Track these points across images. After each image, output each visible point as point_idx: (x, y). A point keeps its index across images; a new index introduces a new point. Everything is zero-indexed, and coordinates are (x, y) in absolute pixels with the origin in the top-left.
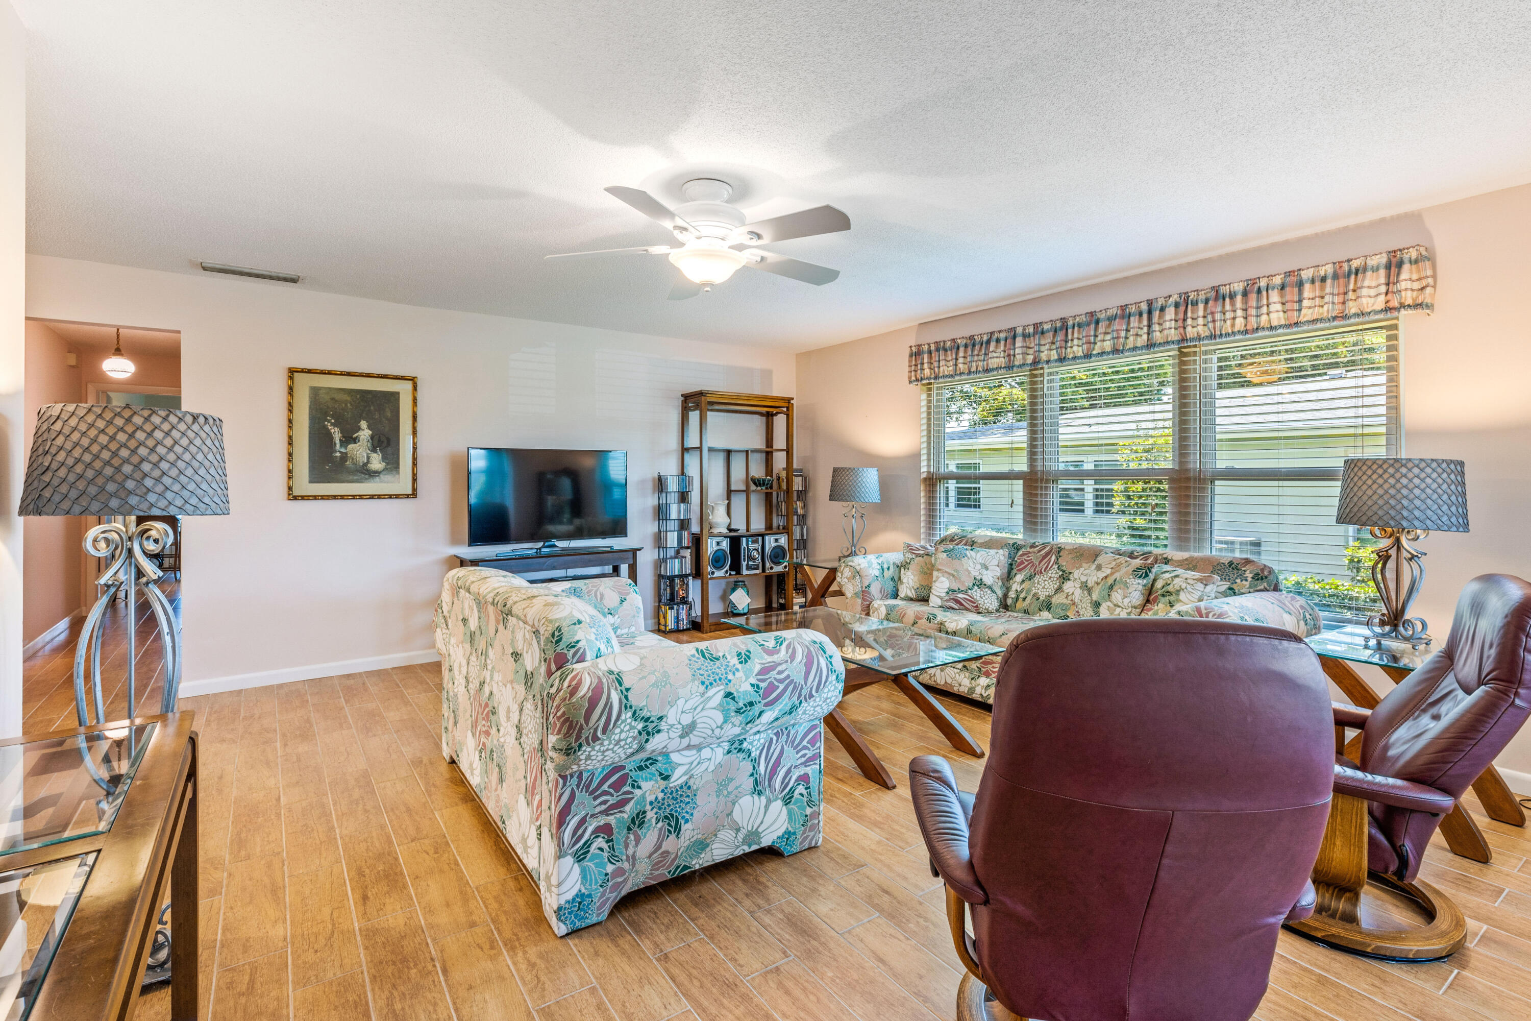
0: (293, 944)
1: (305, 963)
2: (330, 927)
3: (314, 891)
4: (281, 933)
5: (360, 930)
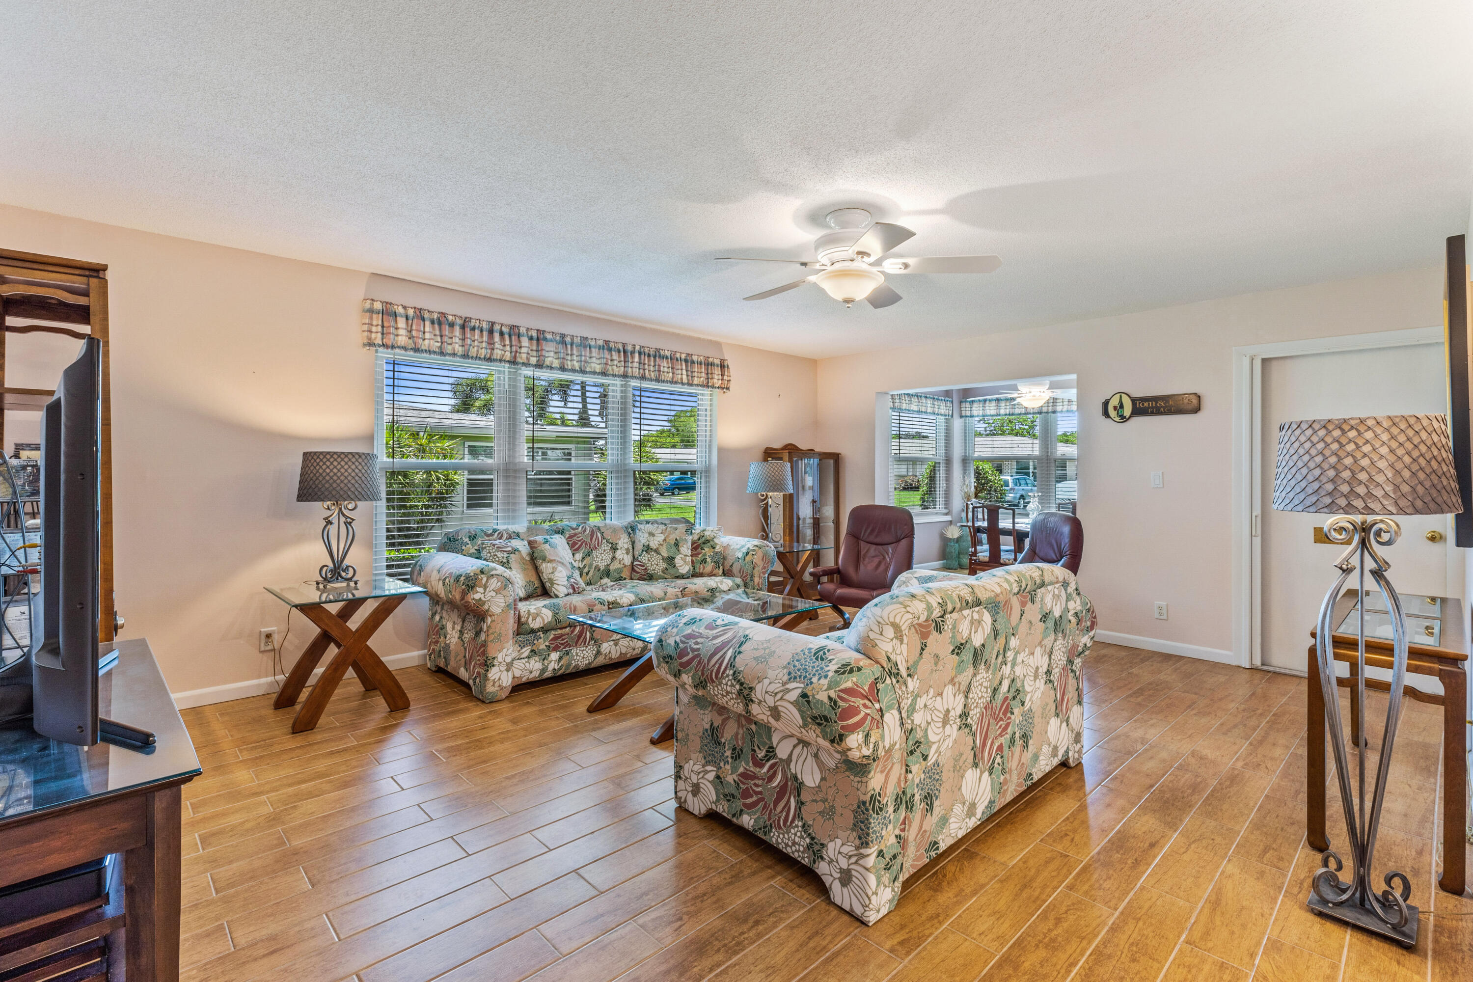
0: (1226, 854)
1: (1225, 839)
2: (1193, 846)
3: (1184, 877)
4: (1230, 867)
5: (1175, 831)
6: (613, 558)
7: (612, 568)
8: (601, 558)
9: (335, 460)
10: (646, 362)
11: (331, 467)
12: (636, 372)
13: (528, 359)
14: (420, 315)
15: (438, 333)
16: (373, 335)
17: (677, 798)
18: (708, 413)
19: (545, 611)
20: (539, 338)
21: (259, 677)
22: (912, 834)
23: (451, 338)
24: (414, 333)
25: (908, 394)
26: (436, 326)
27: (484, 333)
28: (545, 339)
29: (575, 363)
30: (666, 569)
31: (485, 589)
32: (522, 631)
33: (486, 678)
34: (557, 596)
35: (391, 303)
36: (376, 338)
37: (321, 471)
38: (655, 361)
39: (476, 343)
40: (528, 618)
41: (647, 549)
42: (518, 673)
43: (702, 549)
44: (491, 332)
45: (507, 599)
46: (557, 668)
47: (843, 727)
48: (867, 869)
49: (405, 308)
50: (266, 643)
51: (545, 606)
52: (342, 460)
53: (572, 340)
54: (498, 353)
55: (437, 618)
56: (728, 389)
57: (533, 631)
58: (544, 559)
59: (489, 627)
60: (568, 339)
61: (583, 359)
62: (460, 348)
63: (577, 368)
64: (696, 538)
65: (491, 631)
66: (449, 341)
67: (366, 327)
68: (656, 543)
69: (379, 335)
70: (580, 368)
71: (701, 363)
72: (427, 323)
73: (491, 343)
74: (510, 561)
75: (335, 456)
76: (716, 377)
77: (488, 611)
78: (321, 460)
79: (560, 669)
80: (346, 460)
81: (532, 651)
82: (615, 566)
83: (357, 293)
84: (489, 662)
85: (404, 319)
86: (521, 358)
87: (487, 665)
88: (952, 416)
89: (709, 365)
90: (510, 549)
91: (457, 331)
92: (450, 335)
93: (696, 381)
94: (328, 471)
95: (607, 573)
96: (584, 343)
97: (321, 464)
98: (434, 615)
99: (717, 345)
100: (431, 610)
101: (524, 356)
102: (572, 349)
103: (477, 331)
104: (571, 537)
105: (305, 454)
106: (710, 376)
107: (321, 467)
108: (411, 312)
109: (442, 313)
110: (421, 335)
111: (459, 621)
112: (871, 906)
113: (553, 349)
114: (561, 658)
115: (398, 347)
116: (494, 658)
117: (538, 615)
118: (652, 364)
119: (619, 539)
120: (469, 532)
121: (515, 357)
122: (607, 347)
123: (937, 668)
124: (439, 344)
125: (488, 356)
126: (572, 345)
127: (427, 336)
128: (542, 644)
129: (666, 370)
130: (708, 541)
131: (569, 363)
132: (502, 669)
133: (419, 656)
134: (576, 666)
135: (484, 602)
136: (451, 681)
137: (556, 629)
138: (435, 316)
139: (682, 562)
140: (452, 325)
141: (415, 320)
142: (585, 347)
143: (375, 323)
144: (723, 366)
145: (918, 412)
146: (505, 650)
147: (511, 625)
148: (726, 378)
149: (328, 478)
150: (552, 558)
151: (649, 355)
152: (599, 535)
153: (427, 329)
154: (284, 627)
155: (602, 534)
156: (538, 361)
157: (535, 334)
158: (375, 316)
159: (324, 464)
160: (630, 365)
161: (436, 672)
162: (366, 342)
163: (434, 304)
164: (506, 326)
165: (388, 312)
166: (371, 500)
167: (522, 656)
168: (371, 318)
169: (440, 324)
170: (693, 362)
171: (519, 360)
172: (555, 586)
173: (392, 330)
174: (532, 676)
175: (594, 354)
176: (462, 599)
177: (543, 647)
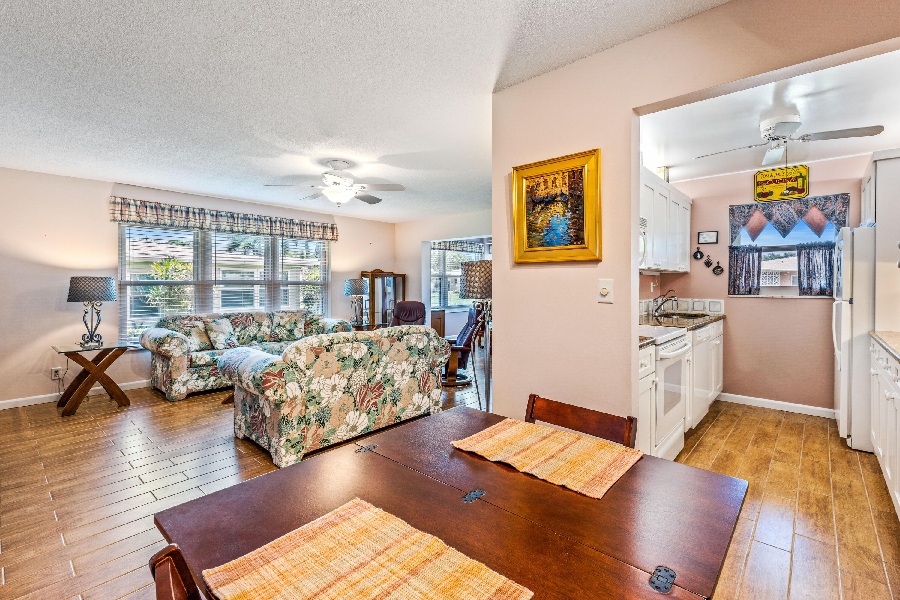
6: (259, 331)
7: (258, 335)
8: (252, 330)
9: (87, 281)
10: (285, 226)
11: (85, 284)
12: (278, 232)
13: (210, 226)
14: (144, 204)
15: (155, 213)
16: (116, 216)
17: (235, 432)
18: (327, 253)
19: (207, 356)
20: (217, 215)
21: (52, 393)
22: (310, 434)
23: (163, 216)
24: (141, 214)
25: (455, 242)
26: (154, 210)
27: (183, 213)
28: (221, 216)
29: (239, 228)
30: (289, 335)
31: (170, 345)
32: (192, 365)
33: (171, 389)
34: (218, 349)
35: (126, 199)
36: (117, 217)
37: (79, 286)
38: (290, 226)
39: (178, 219)
40: (196, 359)
41: (279, 325)
42: (190, 387)
43: (311, 325)
44: (187, 212)
45: (183, 350)
46: (214, 384)
47: (263, 388)
48: (281, 446)
49: (135, 201)
50: (55, 375)
51: (207, 354)
52: (92, 280)
53: (238, 216)
54: (191, 224)
55: (154, 361)
56: (337, 240)
57: (199, 366)
58: (211, 331)
59: (173, 364)
60: (235, 215)
61: (244, 225)
62: (169, 222)
63: (241, 230)
64: (308, 319)
65: (174, 366)
66: (162, 217)
67: (111, 211)
68: (284, 322)
69: (120, 216)
70: (243, 230)
71: (319, 227)
72: (148, 209)
73: (187, 218)
74: (191, 331)
75: (88, 279)
76: (329, 234)
77: (171, 356)
78: (80, 281)
79: (216, 385)
80: (94, 280)
81: (199, 376)
82: (260, 335)
83: (107, 194)
84: (172, 381)
85: (134, 207)
86: (206, 226)
87: (172, 383)
88: (484, 253)
89: (324, 227)
90: (192, 325)
91: (167, 212)
92: (162, 214)
93: (316, 236)
94: (83, 286)
95: (255, 338)
96: (246, 217)
97: (79, 283)
98: (153, 360)
99: (331, 216)
100: (152, 358)
101: (208, 225)
102: (238, 221)
103: (178, 212)
104: (234, 320)
105: (72, 278)
106: (325, 234)
107: (79, 284)
108: (138, 203)
109: (158, 203)
110: (145, 215)
111: (162, 362)
112: (282, 461)
113: (226, 221)
114: (216, 380)
115: (131, 221)
116: (176, 379)
117: (202, 358)
118: (288, 227)
119: (264, 320)
120: (173, 317)
121: (202, 225)
122: (259, 219)
123: (327, 367)
124: (156, 219)
125: (186, 225)
126: (238, 218)
127: (148, 215)
128: (205, 373)
129: (297, 230)
130: (315, 321)
131: (236, 228)
132: (180, 384)
133: (147, 382)
134: (226, 384)
135: (170, 351)
136: (159, 393)
137: (214, 365)
138: (153, 205)
139: (298, 332)
140: (163, 209)
141: (141, 207)
142: (246, 219)
143: (117, 209)
144: (333, 228)
145: (462, 251)
146: (182, 375)
147: (186, 362)
148: (335, 234)
149: (83, 290)
150: (216, 330)
151: (286, 223)
152: (251, 318)
153: (148, 212)
154: (66, 367)
155: (253, 318)
156: (217, 227)
157: (215, 213)
158: (117, 205)
159: (81, 283)
160: (274, 228)
161: (154, 389)
162: (112, 219)
163: (153, 199)
164: (197, 209)
165: (125, 203)
166: (109, 301)
167: (193, 379)
168: (115, 207)
169: (156, 208)
170: (314, 226)
171: (205, 226)
172: (217, 344)
173: (127, 213)
174: (198, 389)
175: (251, 223)
176: (157, 350)
177: (205, 374)
